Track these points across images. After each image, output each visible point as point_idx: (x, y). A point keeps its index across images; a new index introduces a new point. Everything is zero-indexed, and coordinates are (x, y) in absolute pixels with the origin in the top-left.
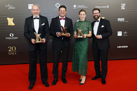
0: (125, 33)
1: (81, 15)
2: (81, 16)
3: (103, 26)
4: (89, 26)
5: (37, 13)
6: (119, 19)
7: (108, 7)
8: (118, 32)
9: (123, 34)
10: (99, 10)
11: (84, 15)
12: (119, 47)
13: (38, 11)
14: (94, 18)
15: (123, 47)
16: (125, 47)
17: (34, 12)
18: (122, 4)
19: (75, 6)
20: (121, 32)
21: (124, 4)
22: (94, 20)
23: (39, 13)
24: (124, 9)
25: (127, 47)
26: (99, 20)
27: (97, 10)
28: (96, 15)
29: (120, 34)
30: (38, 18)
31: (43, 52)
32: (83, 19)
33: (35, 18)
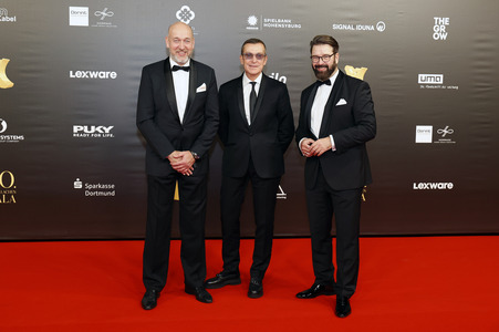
0: (445, 131)
3: (342, 102)
5: (184, 51)
6: (423, 78)
7: (380, 29)
8: (418, 127)
9: (435, 136)
10: (335, 45)
12: (421, 186)
13: (188, 46)
14: (316, 72)
15: (433, 186)
16: (443, 186)
17: (175, 45)
18: (436, 19)
19: (252, 20)
20: (430, 128)
21: (446, 21)
22: (315, 80)
23: (190, 52)
24: (444, 37)
25: (450, 186)
26: (333, 79)
27: (324, 43)
28: (321, 62)
29: (424, 135)
30: (186, 69)
31: (192, 187)
33: (176, 68)
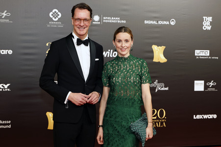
0: (211, 84)
1: (120, 41)
2: (119, 45)
4: (141, 71)
7: (172, 23)
8: (196, 82)
9: (206, 87)
11: (127, 41)
15: (205, 117)
16: (211, 116)
18: (204, 17)
20: (203, 82)
21: (210, 19)
24: (209, 28)
32: (123, 53)
